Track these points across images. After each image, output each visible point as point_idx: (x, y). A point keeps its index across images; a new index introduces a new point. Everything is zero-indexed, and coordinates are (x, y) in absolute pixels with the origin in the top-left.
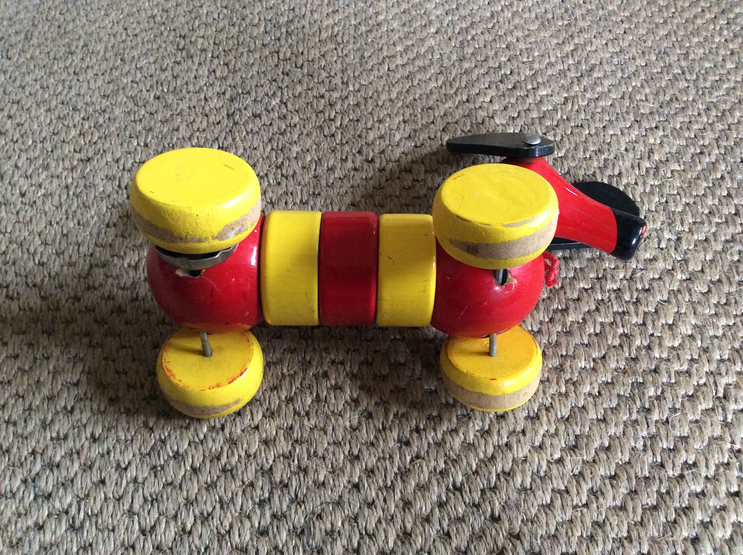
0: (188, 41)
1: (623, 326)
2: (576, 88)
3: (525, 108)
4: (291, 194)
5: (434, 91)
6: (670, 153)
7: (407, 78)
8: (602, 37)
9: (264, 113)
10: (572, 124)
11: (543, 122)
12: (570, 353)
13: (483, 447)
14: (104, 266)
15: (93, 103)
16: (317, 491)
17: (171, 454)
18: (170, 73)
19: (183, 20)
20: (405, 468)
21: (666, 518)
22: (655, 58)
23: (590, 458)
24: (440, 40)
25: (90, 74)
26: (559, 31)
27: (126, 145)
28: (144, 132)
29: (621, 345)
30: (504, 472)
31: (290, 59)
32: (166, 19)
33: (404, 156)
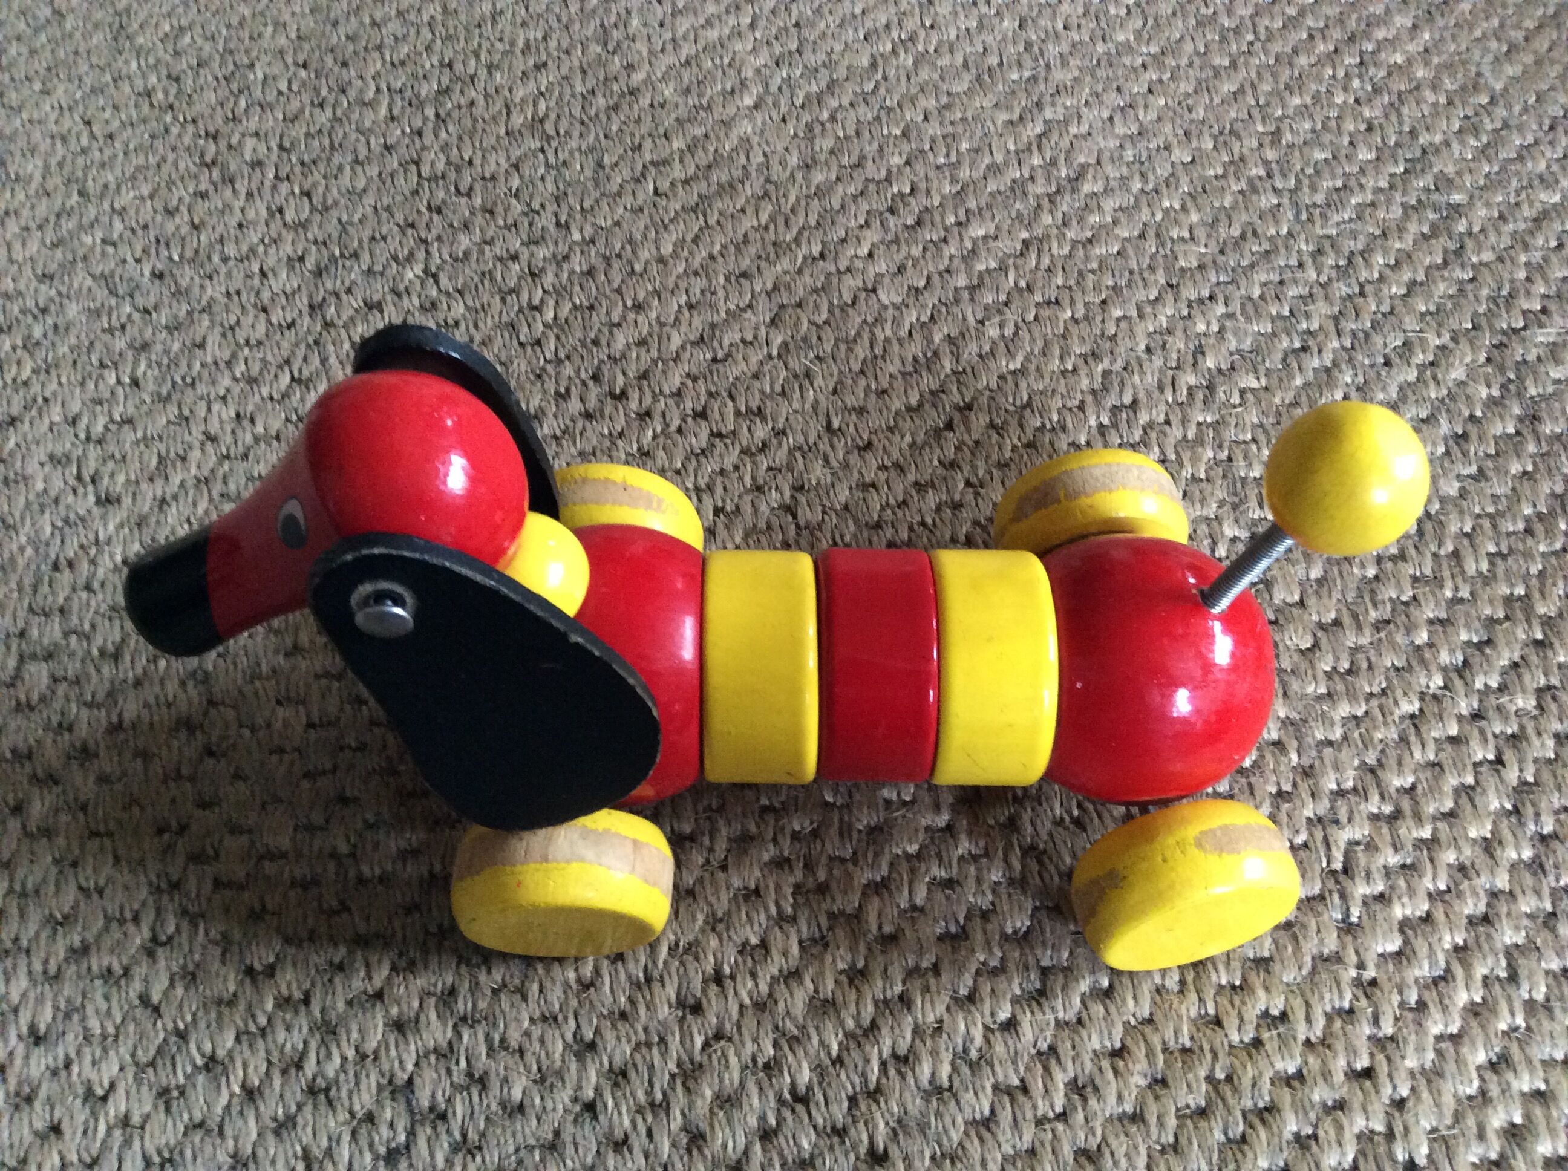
0: (223, 144)
2: (1047, 219)
3: (941, 267)
5: (752, 236)
6: (1238, 351)
7: (694, 210)
8: (1101, 103)
9: (389, 298)
11: (978, 296)
13: (853, 1009)
14: (49, 656)
15: (20, 294)
16: (507, 1123)
17: (199, 1062)
18: (186, 218)
19: (211, 97)
20: (692, 1062)
21: (1226, 1134)
22: (1211, 145)
23: (1070, 1016)
24: (764, 123)
26: (1013, 92)
27: (91, 385)
28: (130, 354)
30: (895, 1056)
31: (443, 177)
32: (176, 97)
33: (689, 383)
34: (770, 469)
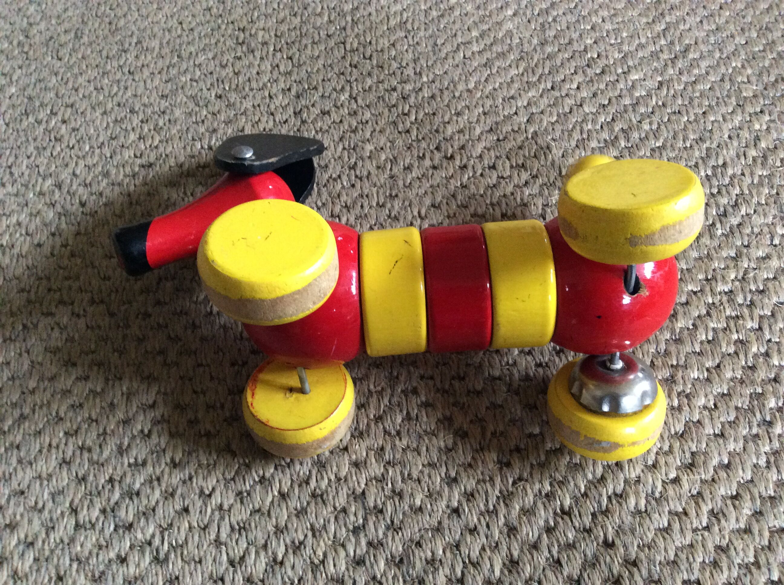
0: (247, 34)
1: (737, 332)
2: (671, 71)
3: (616, 94)
4: (367, 196)
5: (515, 78)
6: (778, 139)
7: (485, 65)
8: (696, 14)
9: (333, 109)
10: (669, 111)
11: (637, 109)
12: (682, 363)
13: (591, 468)
15: (151, 104)
16: (414, 516)
17: (257, 479)
18: (231, 69)
19: (240, 11)
20: (508, 491)
22: (755, 35)
23: (709, 477)
24: (519, 23)
25: (146, 73)
26: (648, 8)
28: (207, 134)
29: (736, 353)
30: (615, 494)
31: (357, 50)
32: (223, 10)
33: (486, 151)
34: (530, 195)
